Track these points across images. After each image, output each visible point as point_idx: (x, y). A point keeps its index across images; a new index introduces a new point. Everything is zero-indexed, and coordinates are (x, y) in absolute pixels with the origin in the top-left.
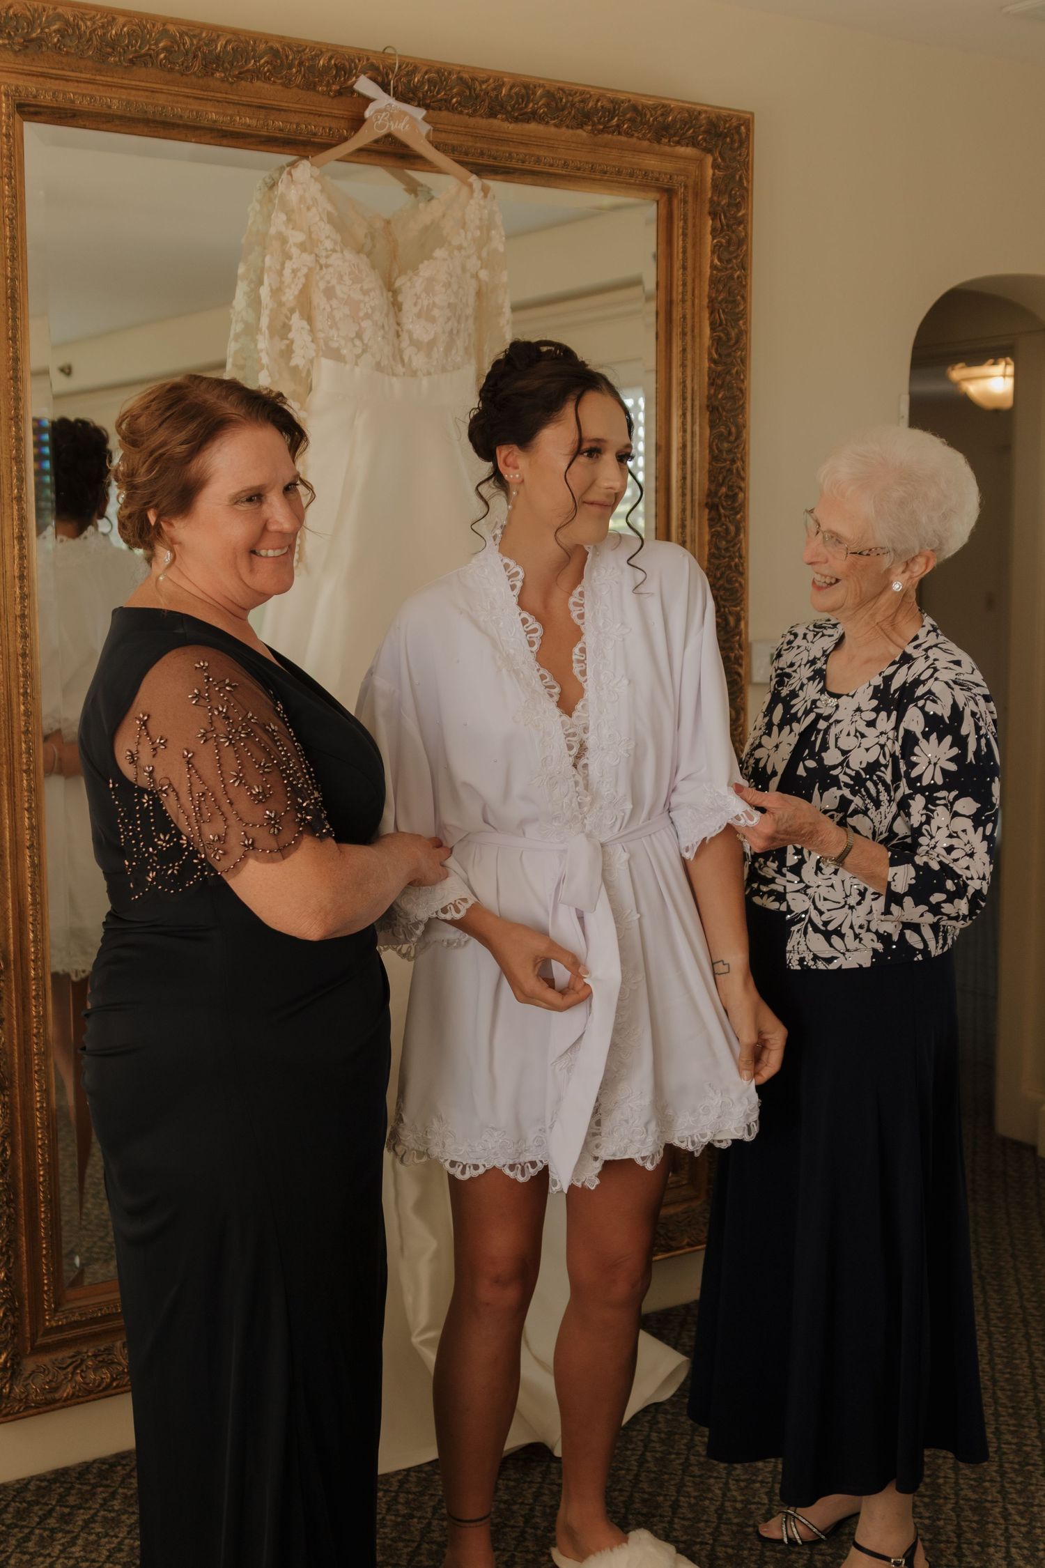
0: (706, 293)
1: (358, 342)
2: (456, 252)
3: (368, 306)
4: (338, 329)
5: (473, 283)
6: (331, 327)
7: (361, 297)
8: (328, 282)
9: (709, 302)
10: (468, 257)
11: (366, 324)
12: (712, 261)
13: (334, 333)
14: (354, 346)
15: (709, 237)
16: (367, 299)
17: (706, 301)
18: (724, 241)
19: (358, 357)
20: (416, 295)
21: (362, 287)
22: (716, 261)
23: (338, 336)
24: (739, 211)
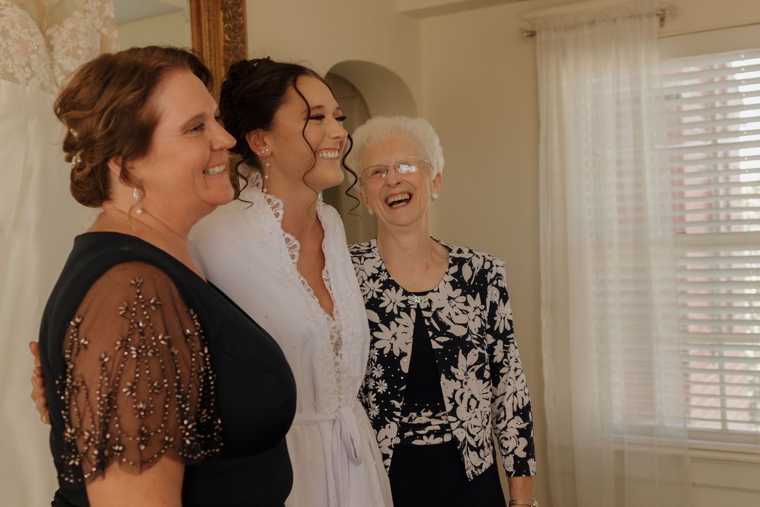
0: (222, 56)
1: (27, 69)
2: (87, 14)
3: (34, 44)
4: (13, 60)
5: (99, 37)
6: (6, 58)
7: (29, 39)
8: (4, 27)
9: (224, 62)
10: (95, 18)
11: (34, 56)
12: (225, 38)
13: (9, 62)
14: (25, 72)
15: (222, 23)
16: (33, 39)
17: (222, 61)
18: (231, 26)
19: (28, 79)
20: (63, 40)
21: (29, 31)
22: (227, 38)
23: (13, 64)
24: (239, 8)
